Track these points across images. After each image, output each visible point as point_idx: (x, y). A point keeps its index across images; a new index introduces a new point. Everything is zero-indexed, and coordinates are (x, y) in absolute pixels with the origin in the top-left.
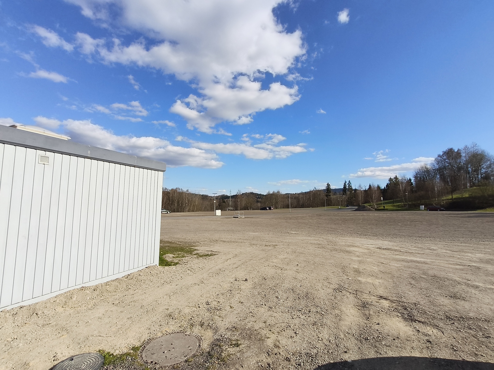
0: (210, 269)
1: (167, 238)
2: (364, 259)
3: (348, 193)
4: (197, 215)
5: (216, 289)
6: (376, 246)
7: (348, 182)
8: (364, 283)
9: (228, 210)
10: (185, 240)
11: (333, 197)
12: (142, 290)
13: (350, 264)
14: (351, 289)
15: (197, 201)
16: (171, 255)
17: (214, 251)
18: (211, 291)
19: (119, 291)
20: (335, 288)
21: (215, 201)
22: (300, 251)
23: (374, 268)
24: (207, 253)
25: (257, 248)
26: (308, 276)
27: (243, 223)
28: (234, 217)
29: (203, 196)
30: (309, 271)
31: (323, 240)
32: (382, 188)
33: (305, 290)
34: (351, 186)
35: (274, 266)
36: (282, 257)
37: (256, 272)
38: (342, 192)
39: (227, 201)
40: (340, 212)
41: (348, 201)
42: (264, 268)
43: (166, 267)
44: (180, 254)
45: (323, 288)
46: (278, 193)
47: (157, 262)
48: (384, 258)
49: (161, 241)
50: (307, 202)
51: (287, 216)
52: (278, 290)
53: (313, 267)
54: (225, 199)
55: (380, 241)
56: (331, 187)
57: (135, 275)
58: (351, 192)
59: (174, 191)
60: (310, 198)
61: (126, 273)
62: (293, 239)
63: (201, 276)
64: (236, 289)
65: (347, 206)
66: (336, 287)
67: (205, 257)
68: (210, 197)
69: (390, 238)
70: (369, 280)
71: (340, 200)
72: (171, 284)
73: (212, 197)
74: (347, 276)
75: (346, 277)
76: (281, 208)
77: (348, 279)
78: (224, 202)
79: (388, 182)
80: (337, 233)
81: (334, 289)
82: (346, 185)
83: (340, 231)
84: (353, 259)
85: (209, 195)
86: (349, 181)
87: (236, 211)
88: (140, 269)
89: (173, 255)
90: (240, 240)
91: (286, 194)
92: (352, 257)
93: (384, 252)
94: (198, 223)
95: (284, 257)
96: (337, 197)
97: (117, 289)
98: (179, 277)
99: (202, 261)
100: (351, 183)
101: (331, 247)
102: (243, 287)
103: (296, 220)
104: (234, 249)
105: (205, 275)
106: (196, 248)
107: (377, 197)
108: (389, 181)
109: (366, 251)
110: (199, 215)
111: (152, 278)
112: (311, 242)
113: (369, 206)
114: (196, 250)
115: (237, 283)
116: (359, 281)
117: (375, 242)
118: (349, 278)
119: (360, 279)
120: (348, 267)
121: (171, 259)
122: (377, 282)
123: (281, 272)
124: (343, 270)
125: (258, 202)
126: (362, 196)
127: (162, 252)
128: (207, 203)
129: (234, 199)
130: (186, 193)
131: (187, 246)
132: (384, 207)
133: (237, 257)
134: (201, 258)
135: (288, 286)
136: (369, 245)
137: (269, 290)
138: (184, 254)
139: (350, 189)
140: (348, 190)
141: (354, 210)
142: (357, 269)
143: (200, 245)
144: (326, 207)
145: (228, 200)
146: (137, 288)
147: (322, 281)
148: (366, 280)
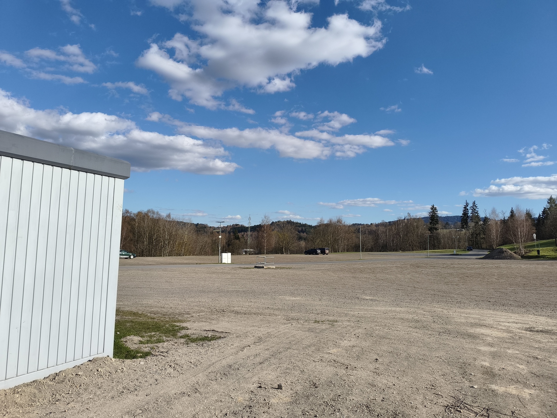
0: (210, 366)
1: (129, 306)
2: (502, 350)
3: (471, 224)
4: (185, 261)
5: (223, 404)
6: (523, 325)
7: (471, 205)
8: (502, 395)
9: (244, 253)
10: (163, 309)
11: (442, 232)
12: (82, 403)
13: (475, 359)
14: (478, 406)
15: (186, 236)
16: (136, 339)
17: (218, 332)
18: (213, 408)
19: (38, 404)
20: (448, 405)
21: (220, 237)
22: (381, 333)
23: (521, 367)
24: (204, 334)
25: (299, 326)
26: (397, 381)
27: (273, 279)
28: (256, 267)
29: (198, 227)
30: (399, 373)
31: (425, 313)
32: (536, 217)
33: (391, 408)
34: (477, 213)
35: (332, 361)
36: (345, 343)
37: (297, 373)
38: (459, 223)
39: (243, 236)
40: (456, 261)
41: (471, 241)
42: (314, 364)
43: (128, 362)
44: (153, 336)
45: (425, 404)
46: (339, 224)
47: (110, 350)
48: (540, 349)
49: (118, 312)
50: (393, 240)
51: (356, 266)
52: (339, 406)
53: (406, 364)
54: (238, 233)
55: (532, 316)
56: (439, 212)
57: (68, 375)
58: (477, 223)
59: (142, 216)
60: (398, 234)
61: (52, 371)
62: (366, 310)
63: (194, 378)
64: (261, 404)
65: (470, 249)
66: (449, 403)
67: (201, 343)
68: (212, 229)
69: (550, 312)
70: (511, 390)
71: (456, 237)
72: (136, 392)
73: (214, 228)
74: (470, 381)
75: (467, 384)
76: (343, 251)
77: (472, 387)
78: (238, 238)
79: (546, 205)
80: (451, 300)
81: (446, 407)
82: (467, 209)
83: (455, 296)
84: (480, 350)
85: (210, 225)
86: (474, 203)
87: (260, 256)
88: (78, 363)
89: (140, 339)
90: (266, 310)
91: (354, 225)
92: (479, 345)
93: (539, 337)
94: (187, 277)
95: (351, 344)
96: (450, 232)
97: (34, 401)
98: (152, 381)
99: (195, 349)
100: (476, 207)
101: (439, 326)
102: (273, 401)
103: (371, 274)
104: (257, 328)
105: (201, 377)
106: (184, 325)
107: (526, 235)
108: (548, 203)
109: (505, 335)
110: (191, 261)
111: (101, 380)
112: (402, 316)
113: (511, 249)
114: (183, 328)
115: (262, 392)
116: (493, 391)
117: (521, 318)
118: (474, 386)
119: (494, 387)
120: (472, 364)
121: (136, 346)
122: (526, 393)
123: (345, 372)
124: (461, 371)
125: (300, 238)
126: (497, 231)
127: (119, 331)
128: (205, 239)
129: (256, 233)
130: (166, 221)
131: (167, 321)
132: (538, 251)
133: (261, 342)
134: (194, 344)
135: (359, 399)
136: (510, 324)
137: (322, 407)
138: (160, 336)
139: (476, 217)
140: (471, 220)
141: (483, 256)
142: (489, 370)
143: (192, 319)
144: (429, 251)
145: (244, 234)
146: (72, 399)
147: (424, 391)
148: (506, 390)
